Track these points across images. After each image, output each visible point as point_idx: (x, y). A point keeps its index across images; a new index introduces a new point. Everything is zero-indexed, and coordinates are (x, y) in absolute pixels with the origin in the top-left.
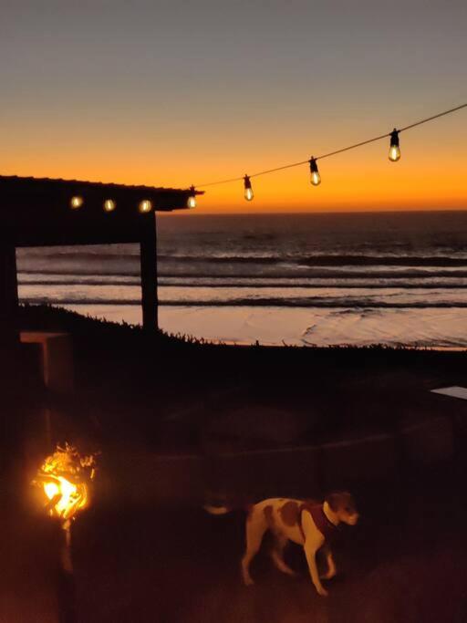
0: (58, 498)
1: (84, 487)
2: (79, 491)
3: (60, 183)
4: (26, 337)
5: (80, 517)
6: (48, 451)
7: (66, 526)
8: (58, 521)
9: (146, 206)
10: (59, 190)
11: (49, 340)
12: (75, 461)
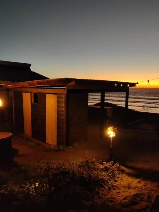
0: (110, 134)
1: (115, 133)
2: (114, 134)
3: (113, 82)
4: (105, 108)
5: (114, 138)
6: (109, 126)
7: (111, 139)
8: (110, 138)
9: (128, 85)
10: (113, 83)
11: (109, 108)
12: (113, 128)
